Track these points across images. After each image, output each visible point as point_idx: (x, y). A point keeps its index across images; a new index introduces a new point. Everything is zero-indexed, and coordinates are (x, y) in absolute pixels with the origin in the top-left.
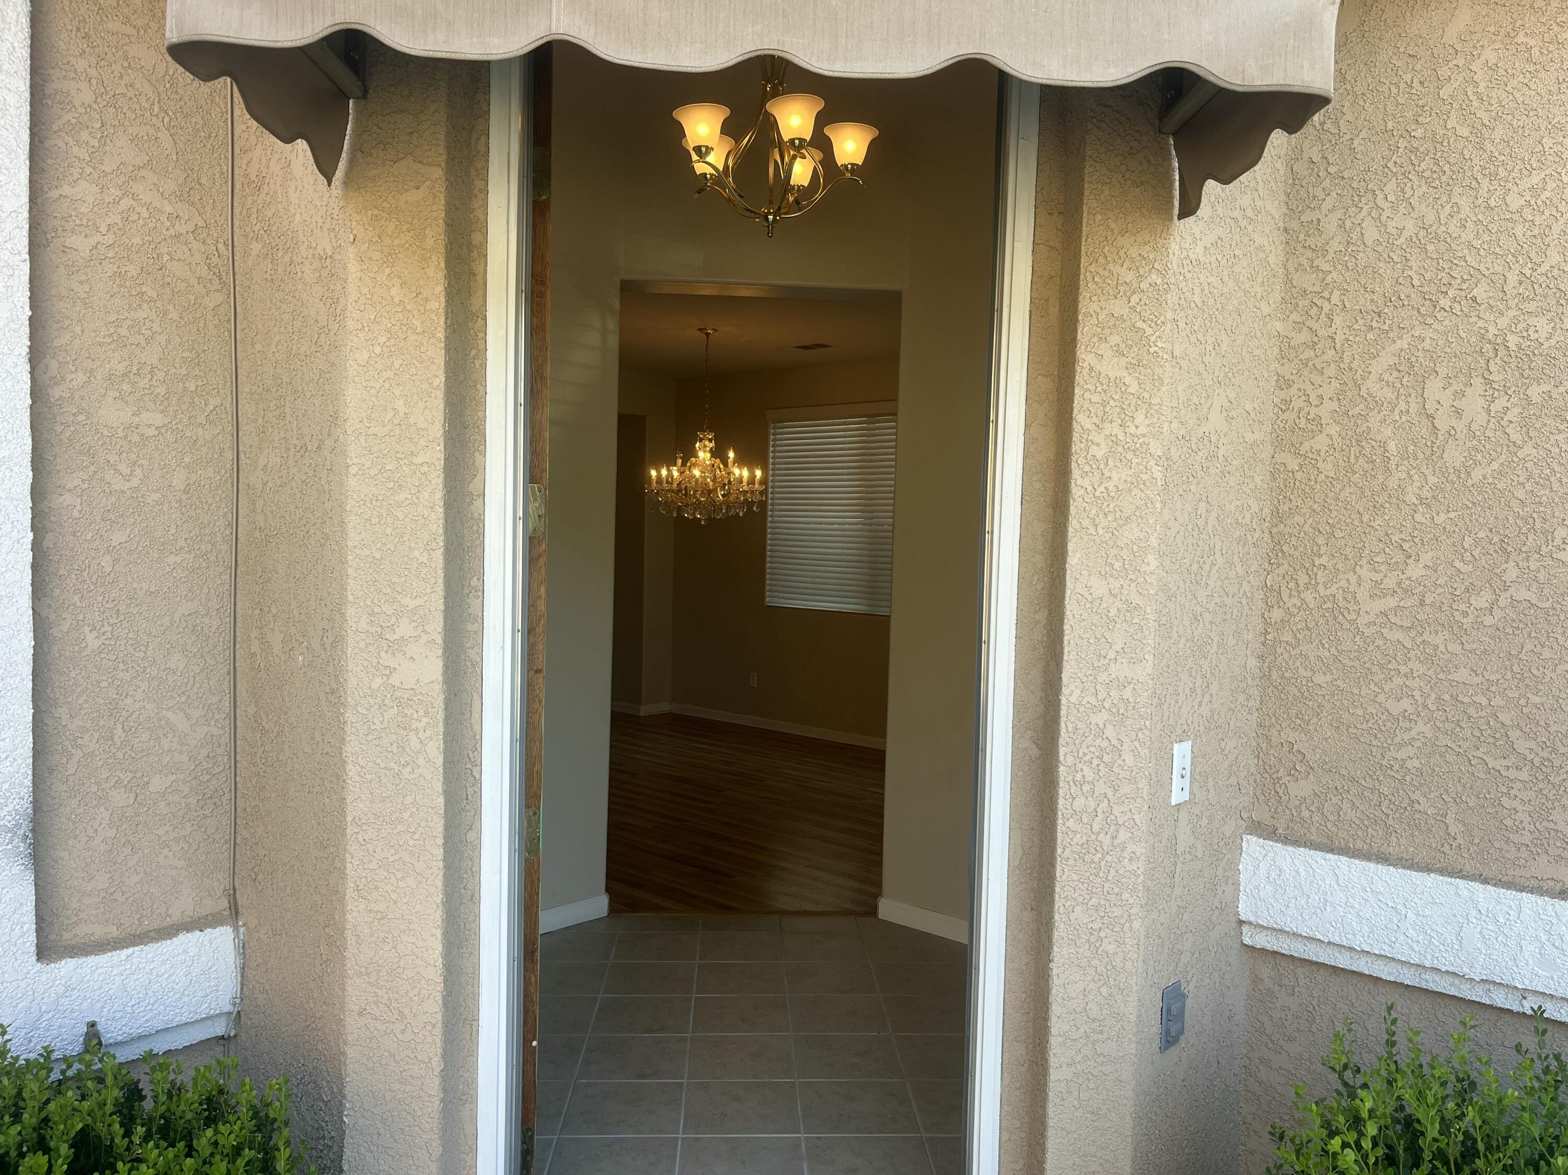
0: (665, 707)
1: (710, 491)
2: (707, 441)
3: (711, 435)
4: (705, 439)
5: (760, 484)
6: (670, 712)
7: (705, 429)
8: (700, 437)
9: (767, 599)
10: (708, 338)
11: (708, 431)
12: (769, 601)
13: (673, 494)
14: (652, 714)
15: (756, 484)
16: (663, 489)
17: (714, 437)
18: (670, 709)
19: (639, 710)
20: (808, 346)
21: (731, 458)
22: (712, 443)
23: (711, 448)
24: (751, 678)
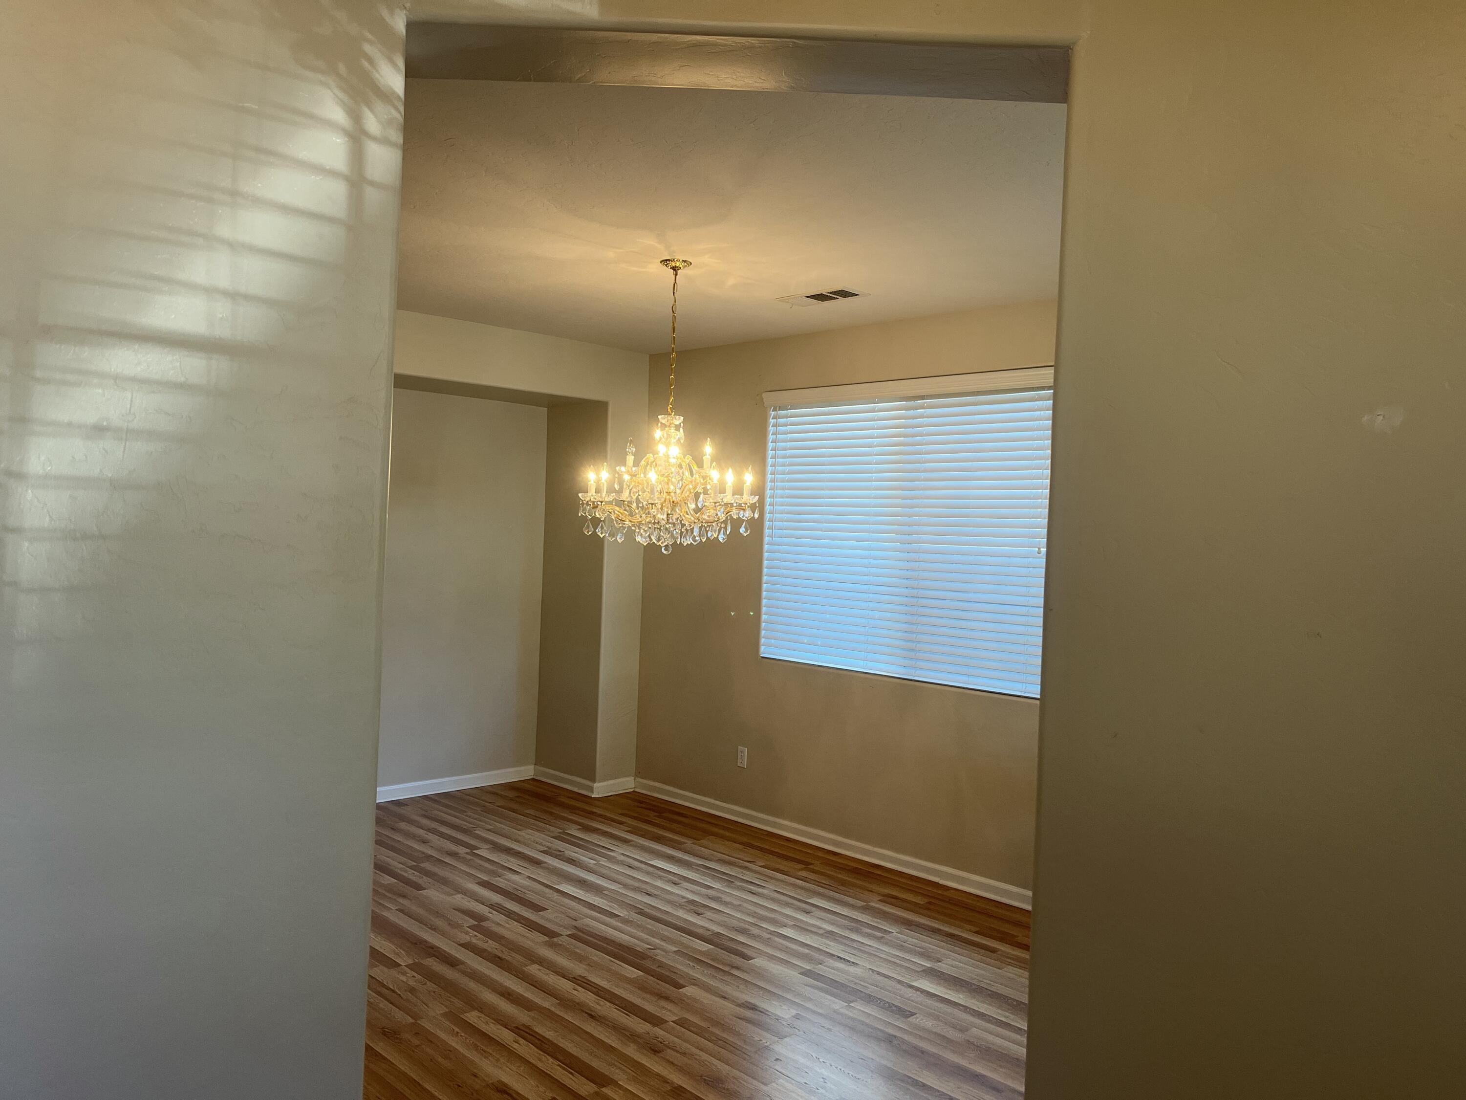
0: (627, 784)
1: (674, 504)
2: (672, 428)
3: (679, 420)
4: (669, 426)
5: (750, 493)
6: (634, 791)
7: (670, 411)
8: (661, 423)
9: (762, 648)
10: (676, 275)
11: (673, 413)
12: (765, 651)
13: (617, 509)
14: (610, 794)
15: (744, 494)
16: (603, 500)
17: (683, 422)
18: (634, 786)
19: (591, 789)
20: (825, 294)
21: (708, 454)
22: (679, 431)
23: (679, 439)
24: (740, 754)
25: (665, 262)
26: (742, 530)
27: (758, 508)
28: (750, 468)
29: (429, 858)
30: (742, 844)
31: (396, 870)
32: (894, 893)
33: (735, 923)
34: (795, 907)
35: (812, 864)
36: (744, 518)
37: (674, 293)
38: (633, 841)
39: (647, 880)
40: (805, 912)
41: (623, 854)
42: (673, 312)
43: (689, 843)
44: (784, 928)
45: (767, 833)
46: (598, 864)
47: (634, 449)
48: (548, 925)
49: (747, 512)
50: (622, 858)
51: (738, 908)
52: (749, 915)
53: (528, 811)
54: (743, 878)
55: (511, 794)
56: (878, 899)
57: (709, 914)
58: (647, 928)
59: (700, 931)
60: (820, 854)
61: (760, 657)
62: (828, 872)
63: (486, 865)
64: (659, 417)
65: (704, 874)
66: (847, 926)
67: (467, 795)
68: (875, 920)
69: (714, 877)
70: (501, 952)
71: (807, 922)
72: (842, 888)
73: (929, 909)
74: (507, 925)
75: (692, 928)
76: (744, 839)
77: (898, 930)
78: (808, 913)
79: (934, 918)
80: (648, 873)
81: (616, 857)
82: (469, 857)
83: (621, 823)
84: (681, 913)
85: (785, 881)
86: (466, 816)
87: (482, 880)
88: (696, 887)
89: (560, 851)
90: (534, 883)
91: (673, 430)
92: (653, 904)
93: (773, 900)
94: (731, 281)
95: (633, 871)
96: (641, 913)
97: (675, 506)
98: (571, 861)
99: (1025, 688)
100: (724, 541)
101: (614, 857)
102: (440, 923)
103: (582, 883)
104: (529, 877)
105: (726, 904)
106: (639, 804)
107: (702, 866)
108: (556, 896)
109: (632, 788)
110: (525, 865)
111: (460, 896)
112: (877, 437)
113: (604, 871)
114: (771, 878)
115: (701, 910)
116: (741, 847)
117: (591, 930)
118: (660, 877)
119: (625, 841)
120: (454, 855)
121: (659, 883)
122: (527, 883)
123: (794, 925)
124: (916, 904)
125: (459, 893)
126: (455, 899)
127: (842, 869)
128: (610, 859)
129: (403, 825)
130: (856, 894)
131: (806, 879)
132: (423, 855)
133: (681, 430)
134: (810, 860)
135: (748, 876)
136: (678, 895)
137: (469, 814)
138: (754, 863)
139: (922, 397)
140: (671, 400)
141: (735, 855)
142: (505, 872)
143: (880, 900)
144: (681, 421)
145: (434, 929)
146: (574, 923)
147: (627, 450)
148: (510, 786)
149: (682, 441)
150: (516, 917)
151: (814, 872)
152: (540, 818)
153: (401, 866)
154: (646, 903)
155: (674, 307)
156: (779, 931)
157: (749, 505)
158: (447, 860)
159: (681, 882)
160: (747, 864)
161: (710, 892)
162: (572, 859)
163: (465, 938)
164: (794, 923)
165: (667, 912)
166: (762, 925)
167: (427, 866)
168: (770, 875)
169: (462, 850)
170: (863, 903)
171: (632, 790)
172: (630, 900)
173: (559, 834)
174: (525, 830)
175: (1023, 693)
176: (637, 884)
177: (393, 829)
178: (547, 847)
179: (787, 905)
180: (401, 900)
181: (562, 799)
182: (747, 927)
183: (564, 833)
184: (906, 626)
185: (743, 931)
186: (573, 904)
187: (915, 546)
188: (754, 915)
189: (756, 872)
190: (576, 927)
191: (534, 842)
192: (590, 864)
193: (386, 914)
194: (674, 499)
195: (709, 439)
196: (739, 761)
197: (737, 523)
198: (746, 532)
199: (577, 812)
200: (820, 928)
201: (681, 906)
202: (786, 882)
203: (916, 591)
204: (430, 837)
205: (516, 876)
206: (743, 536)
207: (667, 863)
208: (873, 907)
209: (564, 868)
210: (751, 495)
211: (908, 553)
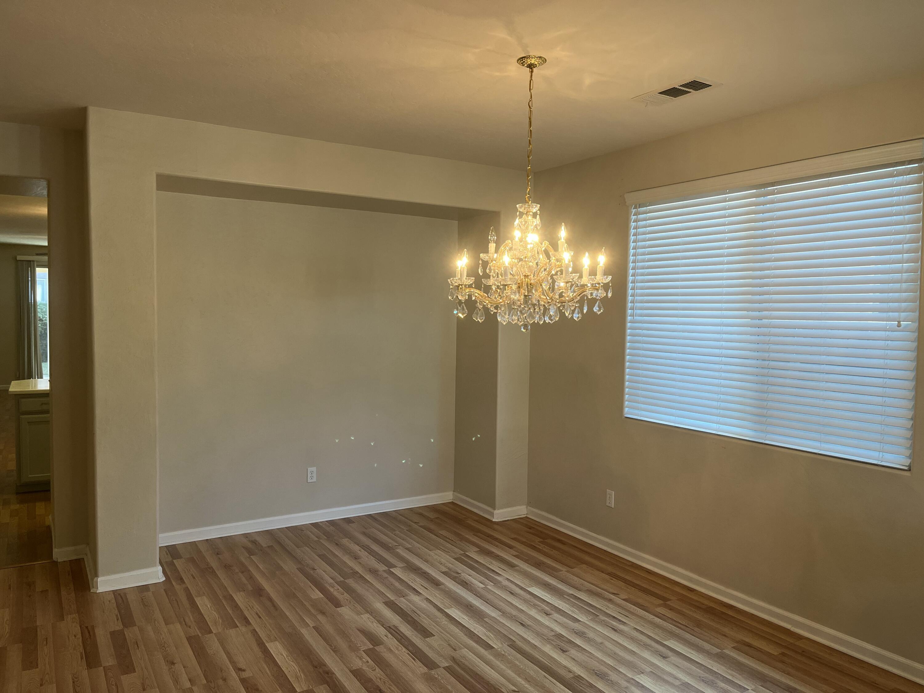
0: (520, 511)
1: (530, 287)
2: (530, 216)
3: (536, 208)
4: (526, 214)
5: (603, 273)
6: (526, 517)
7: (528, 200)
8: (520, 212)
9: (626, 410)
10: (532, 72)
11: (530, 202)
12: (629, 412)
13: (478, 291)
14: (507, 519)
15: (597, 275)
16: (463, 283)
17: (539, 210)
18: (526, 513)
19: (492, 514)
20: (678, 87)
21: (562, 239)
22: (536, 218)
23: (536, 226)
24: (608, 496)
25: (521, 60)
26: (596, 309)
27: (611, 288)
28: (603, 250)
29: (355, 574)
30: (609, 574)
31: (326, 585)
32: (747, 640)
33: (595, 665)
34: (652, 649)
35: (669, 600)
36: (598, 298)
37: (530, 89)
38: (518, 566)
39: (523, 609)
40: (662, 656)
41: (508, 579)
42: (530, 107)
43: (564, 571)
44: (642, 675)
45: (631, 564)
46: (486, 589)
47: (496, 238)
48: (431, 654)
49: (600, 291)
50: (506, 583)
51: (599, 646)
52: (609, 656)
53: (441, 532)
54: (607, 611)
55: (432, 515)
56: (733, 646)
57: (573, 652)
58: (515, 665)
59: (562, 672)
60: (677, 589)
61: (624, 417)
62: (684, 610)
63: (397, 584)
64: (518, 206)
65: (573, 605)
66: (703, 677)
67: (400, 515)
68: (729, 671)
69: (580, 608)
70: (383, 683)
71: (663, 670)
72: (696, 629)
73: (783, 662)
74: (396, 652)
75: (554, 667)
76: (610, 569)
77: (753, 687)
78: (665, 657)
79: (789, 674)
80: (525, 601)
81: (502, 582)
82: (385, 575)
83: (511, 547)
84: (547, 649)
85: (645, 617)
86: (394, 534)
87: (388, 600)
88: (565, 619)
89: (458, 573)
90: (429, 604)
91: (530, 218)
92: (525, 636)
93: (633, 639)
94: (588, 81)
95: (512, 597)
96: (513, 645)
97: (532, 288)
98: (465, 584)
99: (882, 457)
100: (579, 319)
101: (500, 582)
102: (342, 644)
103: (469, 609)
104: (427, 599)
105: (589, 640)
106: (528, 529)
107: (572, 596)
108: (444, 621)
109: (524, 515)
110: (426, 585)
111: (367, 615)
112: (728, 224)
113: (489, 596)
114: (633, 614)
115: (566, 646)
116: (607, 577)
117: (466, 663)
118: (535, 606)
119: (512, 566)
120: (374, 572)
121: (533, 613)
122: (424, 605)
123: (651, 672)
124: (769, 655)
125: (367, 612)
126: (363, 618)
127: (698, 608)
128: (496, 583)
129: (345, 541)
130: (711, 638)
131: (664, 617)
132: (351, 571)
133: (538, 217)
134: (666, 596)
135: (612, 610)
136: (548, 627)
137: (397, 532)
138: (618, 596)
139: (773, 184)
140: (528, 190)
141: (603, 586)
142: (409, 593)
143: (734, 647)
144: (537, 209)
145: (336, 650)
146: (453, 654)
147: (489, 238)
148: (433, 508)
149: (539, 228)
150: (406, 643)
151: (671, 609)
152: (449, 539)
153: (332, 581)
154: (518, 635)
155: (530, 103)
156: (637, 680)
157: (602, 284)
158: (368, 577)
159: (553, 612)
160: (612, 597)
161: (576, 626)
162: (465, 582)
163: (358, 664)
164: (652, 670)
165: (535, 647)
166: (620, 670)
167: (351, 582)
168: (632, 610)
169: (382, 568)
170: (717, 650)
171: (525, 516)
172: (505, 630)
173: (460, 556)
174: (435, 550)
175: (880, 462)
176: (514, 612)
177: (337, 544)
178: (449, 568)
179: (646, 646)
180: (320, 617)
181: (470, 522)
182: (606, 670)
183: (464, 555)
184: (757, 394)
185: (602, 676)
186: (456, 630)
187: (765, 321)
188: (614, 656)
189: (619, 606)
190: (453, 657)
191: (439, 563)
192: (479, 587)
193: (304, 631)
194: (532, 282)
195: (563, 223)
196: (608, 501)
197: (592, 302)
198: (599, 310)
199: (479, 534)
200: (676, 678)
201: (548, 641)
202: (646, 619)
203: (767, 362)
204: (363, 554)
205: (417, 597)
206: (597, 314)
207: (543, 590)
208: (728, 655)
209: (458, 591)
210: (604, 275)
211: (759, 328)
